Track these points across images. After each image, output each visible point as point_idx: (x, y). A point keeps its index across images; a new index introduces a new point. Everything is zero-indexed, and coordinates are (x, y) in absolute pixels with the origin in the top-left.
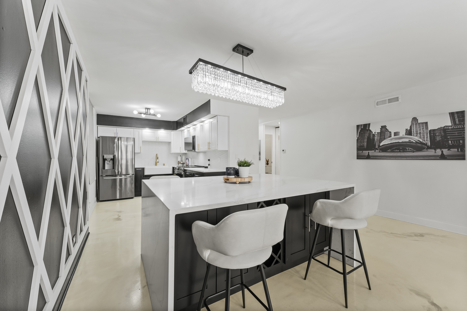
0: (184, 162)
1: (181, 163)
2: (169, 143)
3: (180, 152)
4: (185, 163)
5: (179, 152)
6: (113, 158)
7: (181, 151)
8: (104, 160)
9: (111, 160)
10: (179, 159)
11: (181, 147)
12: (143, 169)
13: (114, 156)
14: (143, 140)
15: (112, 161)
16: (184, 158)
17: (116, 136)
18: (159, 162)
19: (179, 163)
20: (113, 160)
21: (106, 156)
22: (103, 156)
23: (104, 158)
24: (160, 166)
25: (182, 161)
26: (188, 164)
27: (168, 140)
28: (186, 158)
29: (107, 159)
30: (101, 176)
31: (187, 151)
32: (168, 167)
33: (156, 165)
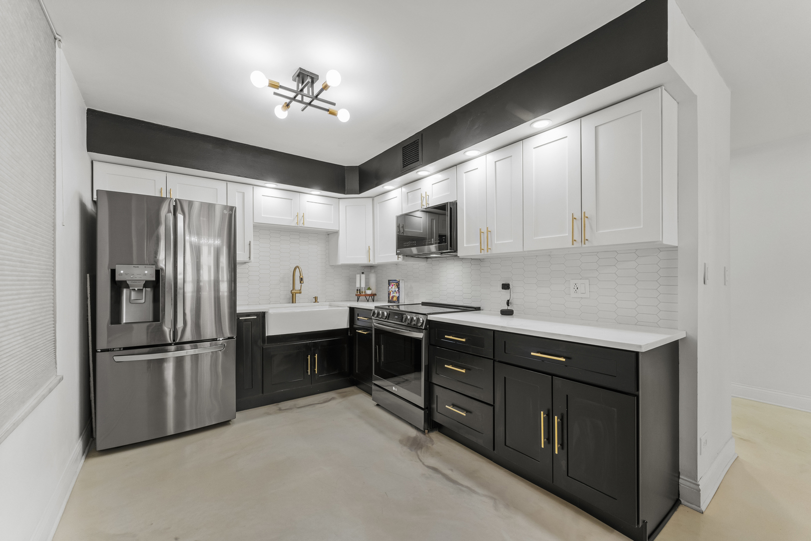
0: (374, 293)
1: (366, 295)
2: (334, 234)
3: (367, 261)
4: (376, 295)
5: (364, 261)
6: (154, 279)
7: (371, 258)
8: (117, 287)
9: (145, 286)
10: (361, 283)
12: (262, 316)
13: (158, 272)
14: (257, 220)
15: (148, 289)
16: (373, 279)
17: (164, 196)
18: (302, 291)
19: (359, 293)
20: (156, 285)
21: (122, 273)
22: (113, 272)
23: (118, 278)
24: (303, 306)
25: (369, 289)
26: (398, 298)
27: (330, 226)
28: (389, 281)
29: (128, 282)
30: (101, 352)
31: (400, 260)
32: (326, 308)
33: (293, 303)
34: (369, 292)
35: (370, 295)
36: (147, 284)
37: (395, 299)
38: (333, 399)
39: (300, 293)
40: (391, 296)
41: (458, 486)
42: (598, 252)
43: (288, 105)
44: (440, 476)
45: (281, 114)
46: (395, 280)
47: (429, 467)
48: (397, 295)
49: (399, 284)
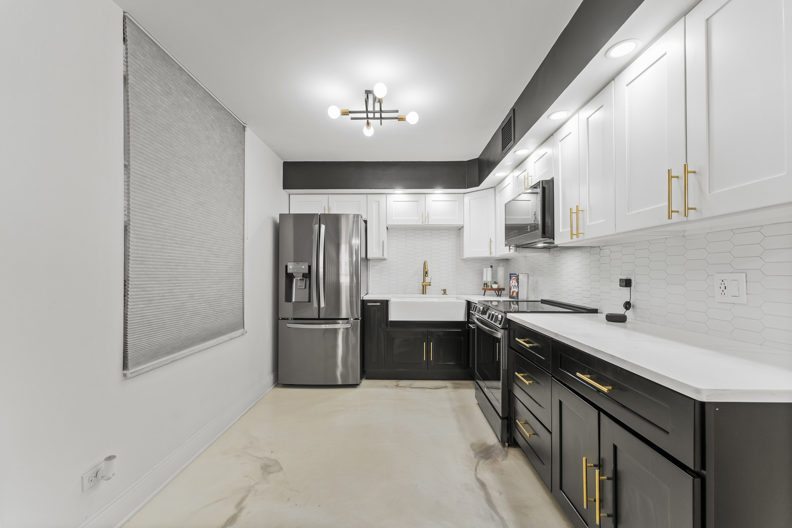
0: (502, 286)
1: (492, 289)
2: (460, 229)
3: (491, 253)
4: (504, 289)
5: (486, 254)
6: (307, 272)
7: (493, 251)
8: (290, 277)
10: (488, 277)
11: (493, 240)
12: (385, 304)
13: (309, 268)
14: (390, 223)
15: (305, 278)
16: (501, 272)
18: (432, 284)
19: (486, 287)
20: (308, 276)
21: (291, 268)
22: (286, 266)
23: (288, 272)
24: (433, 297)
25: (495, 283)
26: (517, 293)
27: (456, 222)
28: (510, 274)
29: (294, 274)
30: (281, 319)
31: (512, 251)
32: (454, 300)
33: (423, 294)
34: (495, 286)
35: (495, 290)
36: (304, 275)
37: (515, 294)
38: (446, 387)
39: (430, 285)
40: (512, 291)
41: (492, 512)
42: (762, 226)
43: (368, 124)
44: (483, 493)
45: (369, 132)
46: (515, 274)
47: (478, 480)
48: (516, 290)
49: (518, 278)
